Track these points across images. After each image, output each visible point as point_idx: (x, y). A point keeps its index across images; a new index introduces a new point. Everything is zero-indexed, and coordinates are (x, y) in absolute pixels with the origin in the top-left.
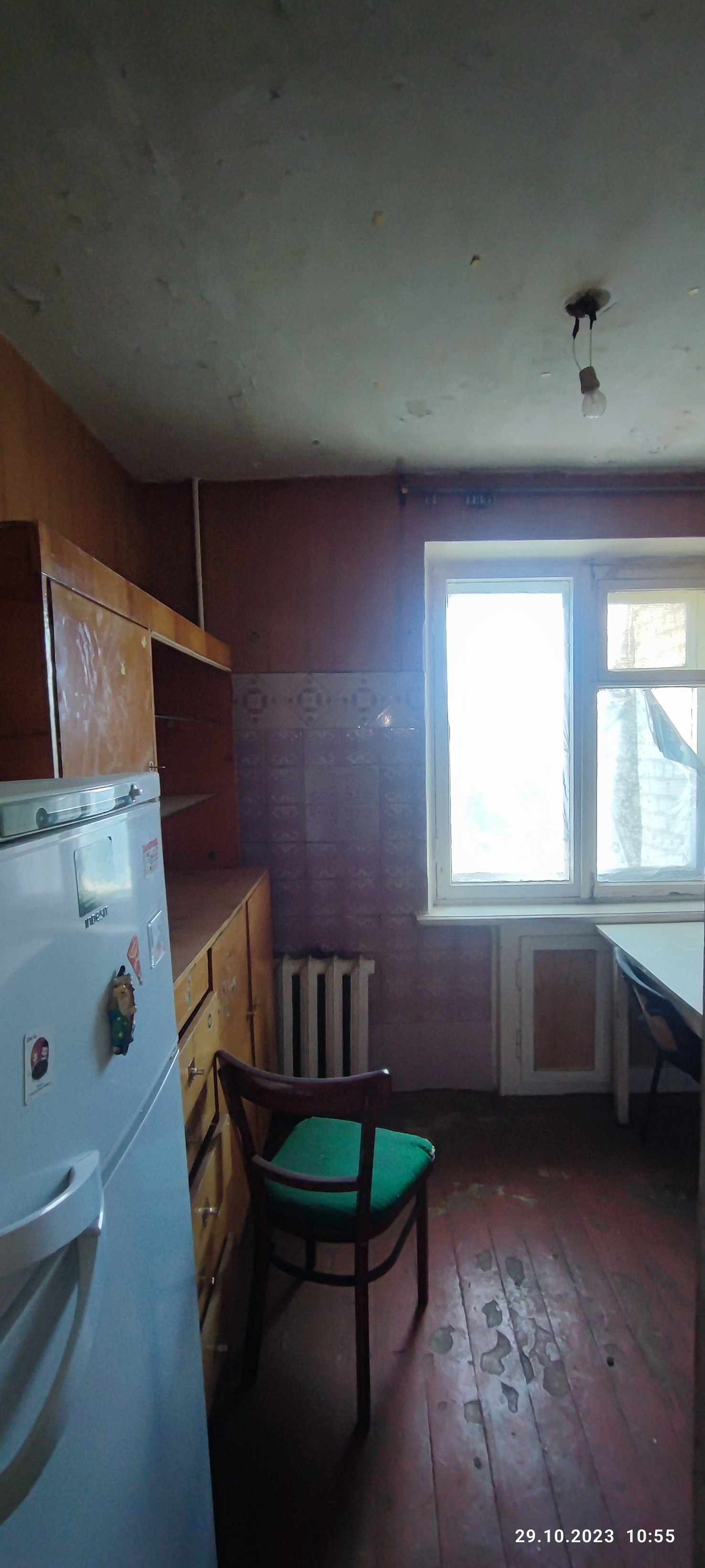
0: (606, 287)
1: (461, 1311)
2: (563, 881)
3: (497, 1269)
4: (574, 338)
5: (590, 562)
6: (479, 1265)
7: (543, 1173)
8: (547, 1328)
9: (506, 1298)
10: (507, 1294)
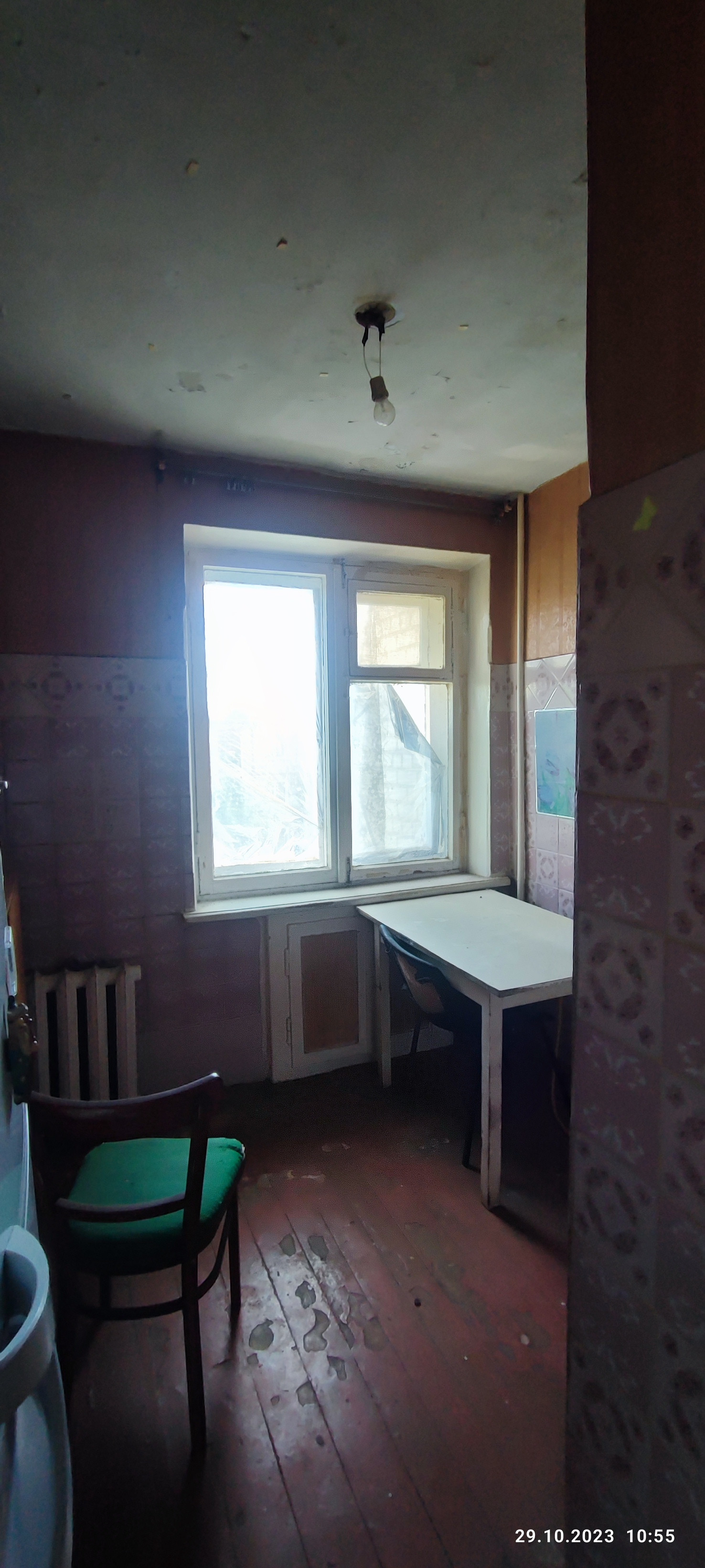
0: (393, 304)
1: (274, 1301)
2: (321, 867)
3: (301, 1250)
4: (364, 345)
5: (339, 561)
6: (285, 1252)
7: (325, 1148)
8: (358, 1291)
9: (315, 1276)
10: (316, 1271)
